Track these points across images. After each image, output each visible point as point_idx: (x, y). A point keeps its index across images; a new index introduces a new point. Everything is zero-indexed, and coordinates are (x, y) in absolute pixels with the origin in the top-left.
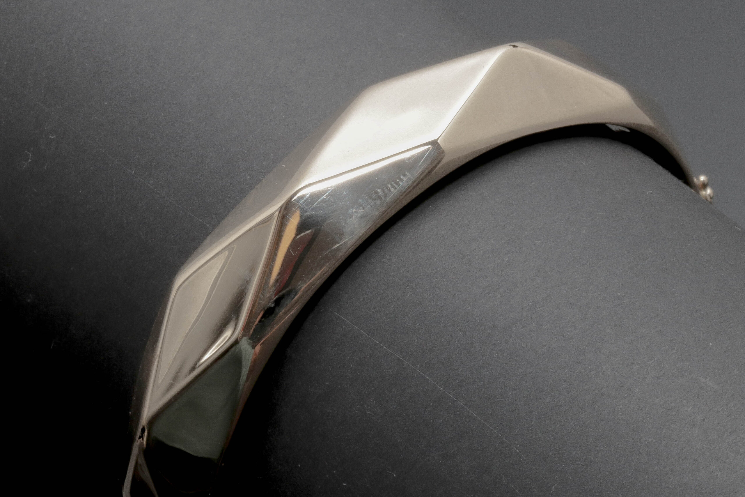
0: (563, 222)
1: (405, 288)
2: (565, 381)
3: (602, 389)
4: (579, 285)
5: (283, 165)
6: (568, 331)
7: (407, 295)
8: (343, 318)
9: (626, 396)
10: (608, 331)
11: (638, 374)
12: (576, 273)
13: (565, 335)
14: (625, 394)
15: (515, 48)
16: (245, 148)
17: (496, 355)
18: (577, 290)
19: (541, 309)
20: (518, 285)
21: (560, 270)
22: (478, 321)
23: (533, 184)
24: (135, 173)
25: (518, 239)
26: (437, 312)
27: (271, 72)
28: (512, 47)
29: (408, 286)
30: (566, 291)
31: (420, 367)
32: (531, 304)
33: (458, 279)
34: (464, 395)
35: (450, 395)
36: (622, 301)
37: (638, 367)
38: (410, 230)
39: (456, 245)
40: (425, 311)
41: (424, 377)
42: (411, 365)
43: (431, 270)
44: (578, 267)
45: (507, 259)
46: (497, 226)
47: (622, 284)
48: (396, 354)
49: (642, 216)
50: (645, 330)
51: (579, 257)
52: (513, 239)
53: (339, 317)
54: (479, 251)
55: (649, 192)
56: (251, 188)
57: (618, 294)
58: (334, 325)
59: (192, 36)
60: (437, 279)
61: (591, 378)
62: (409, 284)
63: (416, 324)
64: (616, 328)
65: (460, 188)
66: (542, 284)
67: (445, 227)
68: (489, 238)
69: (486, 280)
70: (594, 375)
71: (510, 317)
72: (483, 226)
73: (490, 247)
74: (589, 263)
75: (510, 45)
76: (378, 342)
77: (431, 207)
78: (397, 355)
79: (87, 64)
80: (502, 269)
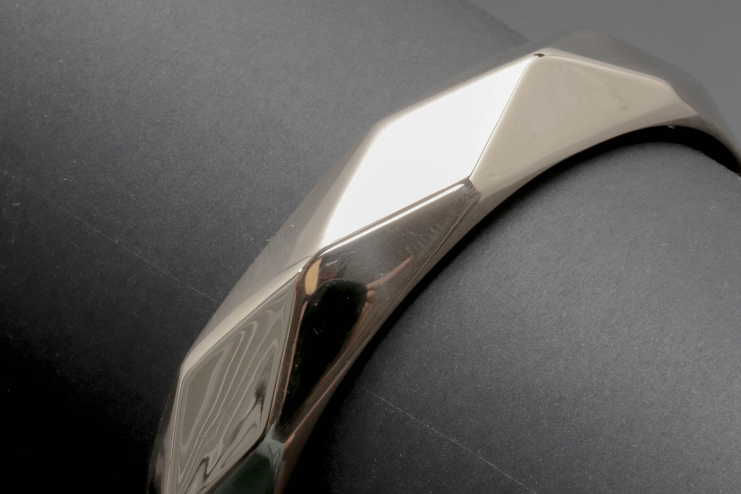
0: (622, 261)
1: (452, 360)
2: (652, 457)
3: (696, 464)
4: (652, 338)
5: (291, 225)
6: (648, 396)
7: (455, 367)
8: (384, 400)
9: (724, 469)
10: (694, 391)
11: (735, 441)
12: (647, 324)
13: (644, 401)
14: (724, 467)
15: (541, 58)
16: (244, 204)
17: (568, 432)
18: (651, 345)
19: (612, 372)
20: (583, 345)
21: (628, 322)
22: (542, 392)
23: (581, 216)
24: (119, 243)
25: (574, 288)
26: (493, 386)
27: (261, 109)
28: (537, 57)
29: (455, 356)
30: (638, 347)
31: (481, 453)
32: (600, 367)
33: (511, 344)
34: (536, 482)
35: (520, 483)
36: (705, 353)
37: (734, 433)
38: (449, 289)
39: (504, 302)
40: (479, 386)
41: (487, 465)
42: (470, 451)
43: (479, 335)
44: (648, 315)
45: (565, 314)
46: (547, 275)
47: (701, 333)
48: (450, 438)
49: (710, 242)
50: (735, 386)
51: (648, 303)
52: (569, 289)
53: (379, 399)
54: (532, 307)
55: (712, 207)
56: (258, 253)
57: (699, 344)
58: (374, 409)
59: (164, 73)
60: (487, 346)
61: (682, 451)
62: (456, 354)
63: (470, 402)
64: (702, 387)
65: (498, 231)
66: (610, 341)
67: (489, 281)
68: (541, 290)
69: (545, 342)
70: (685, 447)
71: (578, 385)
72: (532, 275)
73: (544, 301)
74: (660, 310)
75: (535, 55)
76: (428, 426)
77: (468, 258)
78: (452, 440)
79: (46, 116)
80: (560, 327)
